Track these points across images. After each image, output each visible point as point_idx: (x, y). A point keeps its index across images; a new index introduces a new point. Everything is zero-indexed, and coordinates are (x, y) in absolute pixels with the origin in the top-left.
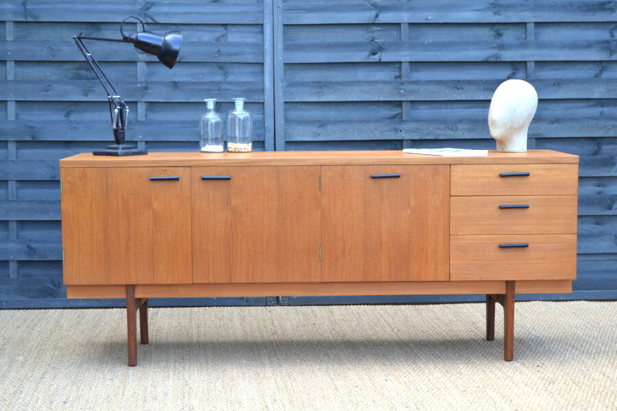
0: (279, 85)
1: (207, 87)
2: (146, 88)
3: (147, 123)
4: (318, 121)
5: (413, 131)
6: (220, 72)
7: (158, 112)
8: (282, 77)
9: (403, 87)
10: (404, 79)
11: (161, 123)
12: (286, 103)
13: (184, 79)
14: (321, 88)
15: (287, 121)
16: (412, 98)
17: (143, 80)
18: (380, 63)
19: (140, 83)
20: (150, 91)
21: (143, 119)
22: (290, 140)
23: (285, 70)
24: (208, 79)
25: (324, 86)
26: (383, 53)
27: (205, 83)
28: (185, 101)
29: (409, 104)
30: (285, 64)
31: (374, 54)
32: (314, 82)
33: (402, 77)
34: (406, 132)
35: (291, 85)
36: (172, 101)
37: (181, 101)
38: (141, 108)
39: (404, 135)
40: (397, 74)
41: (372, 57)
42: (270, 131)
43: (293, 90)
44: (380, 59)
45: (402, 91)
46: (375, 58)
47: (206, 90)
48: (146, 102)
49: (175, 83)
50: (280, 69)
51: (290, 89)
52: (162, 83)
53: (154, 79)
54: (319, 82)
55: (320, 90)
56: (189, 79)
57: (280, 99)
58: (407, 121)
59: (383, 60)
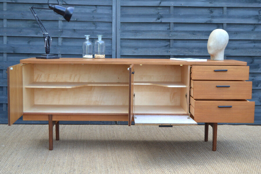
0: (118, 31)
1: (88, 32)
2: (62, 32)
3: (62, 46)
4: (135, 47)
5: (175, 52)
6: (94, 25)
7: (67, 42)
8: (120, 28)
9: (171, 33)
10: (171, 30)
11: (68, 46)
12: (121, 39)
13: (78, 28)
14: (136, 33)
15: (121, 47)
16: (175, 38)
17: (61, 28)
18: (161, 23)
19: (60, 29)
20: (64, 33)
22: (123, 55)
23: (121, 25)
24: (88, 28)
25: (137, 32)
26: (163, 19)
27: (87, 30)
28: (78, 37)
29: (173, 40)
30: (121, 23)
31: (159, 19)
32: (133, 30)
34: (172, 53)
35: (123, 31)
36: (73, 37)
37: (77, 37)
38: (60, 40)
40: (169, 28)
41: (158, 20)
42: (114, 51)
43: (124, 33)
44: (161, 21)
45: (170, 35)
46: (159, 21)
48: (62, 38)
49: (74, 30)
50: (119, 25)
52: (69, 30)
53: (65, 28)
54: (135, 31)
55: (136, 34)
56: (80, 28)
57: (119, 37)
58: (172, 48)
59: (162, 22)
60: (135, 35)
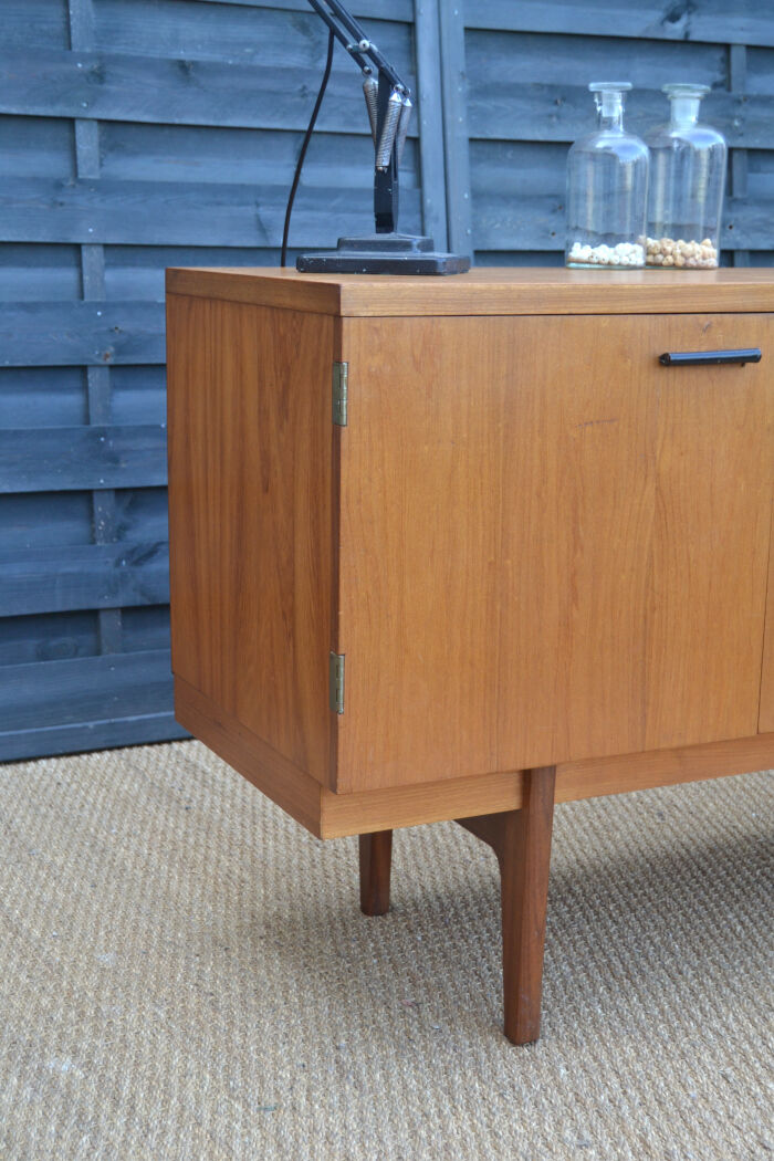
0: (458, 89)
1: (269, 84)
2: (99, 76)
3: (105, 187)
4: (550, 196)
5: (758, 230)
6: (303, 40)
7: (134, 154)
8: (462, 66)
9: (740, 111)
10: (736, 92)
11: (148, 188)
12: (472, 140)
13: (203, 56)
14: (556, 103)
15: (478, 196)
16: (757, 143)
17: (88, 50)
18: (687, 45)
19: (84, 58)
20: (113, 88)
21: (95, 176)
22: (486, 248)
23: (469, 46)
24: (268, 60)
25: (564, 99)
26: (693, 18)
27: (265, 72)
28: (212, 123)
30: (467, 30)
31: (674, 18)
32: (540, 86)
33: (733, 84)
34: (743, 232)
35: (482, 90)
36: (177, 121)
37: (202, 121)
38: (87, 140)
39: (738, 238)
40: (719, 77)
41: (669, 25)
42: (436, 220)
43: (488, 104)
44: (687, 34)
45: (736, 123)
46: (675, 30)
47: (270, 92)
48: (100, 121)
49: (183, 67)
50: (456, 43)
51: (481, 103)
52: (146, 64)
53: (115, 50)
54: (552, 87)
55: (554, 109)
56: (216, 57)
57: (460, 133)
58: (744, 203)
59: (694, 37)
60: (551, 116)
